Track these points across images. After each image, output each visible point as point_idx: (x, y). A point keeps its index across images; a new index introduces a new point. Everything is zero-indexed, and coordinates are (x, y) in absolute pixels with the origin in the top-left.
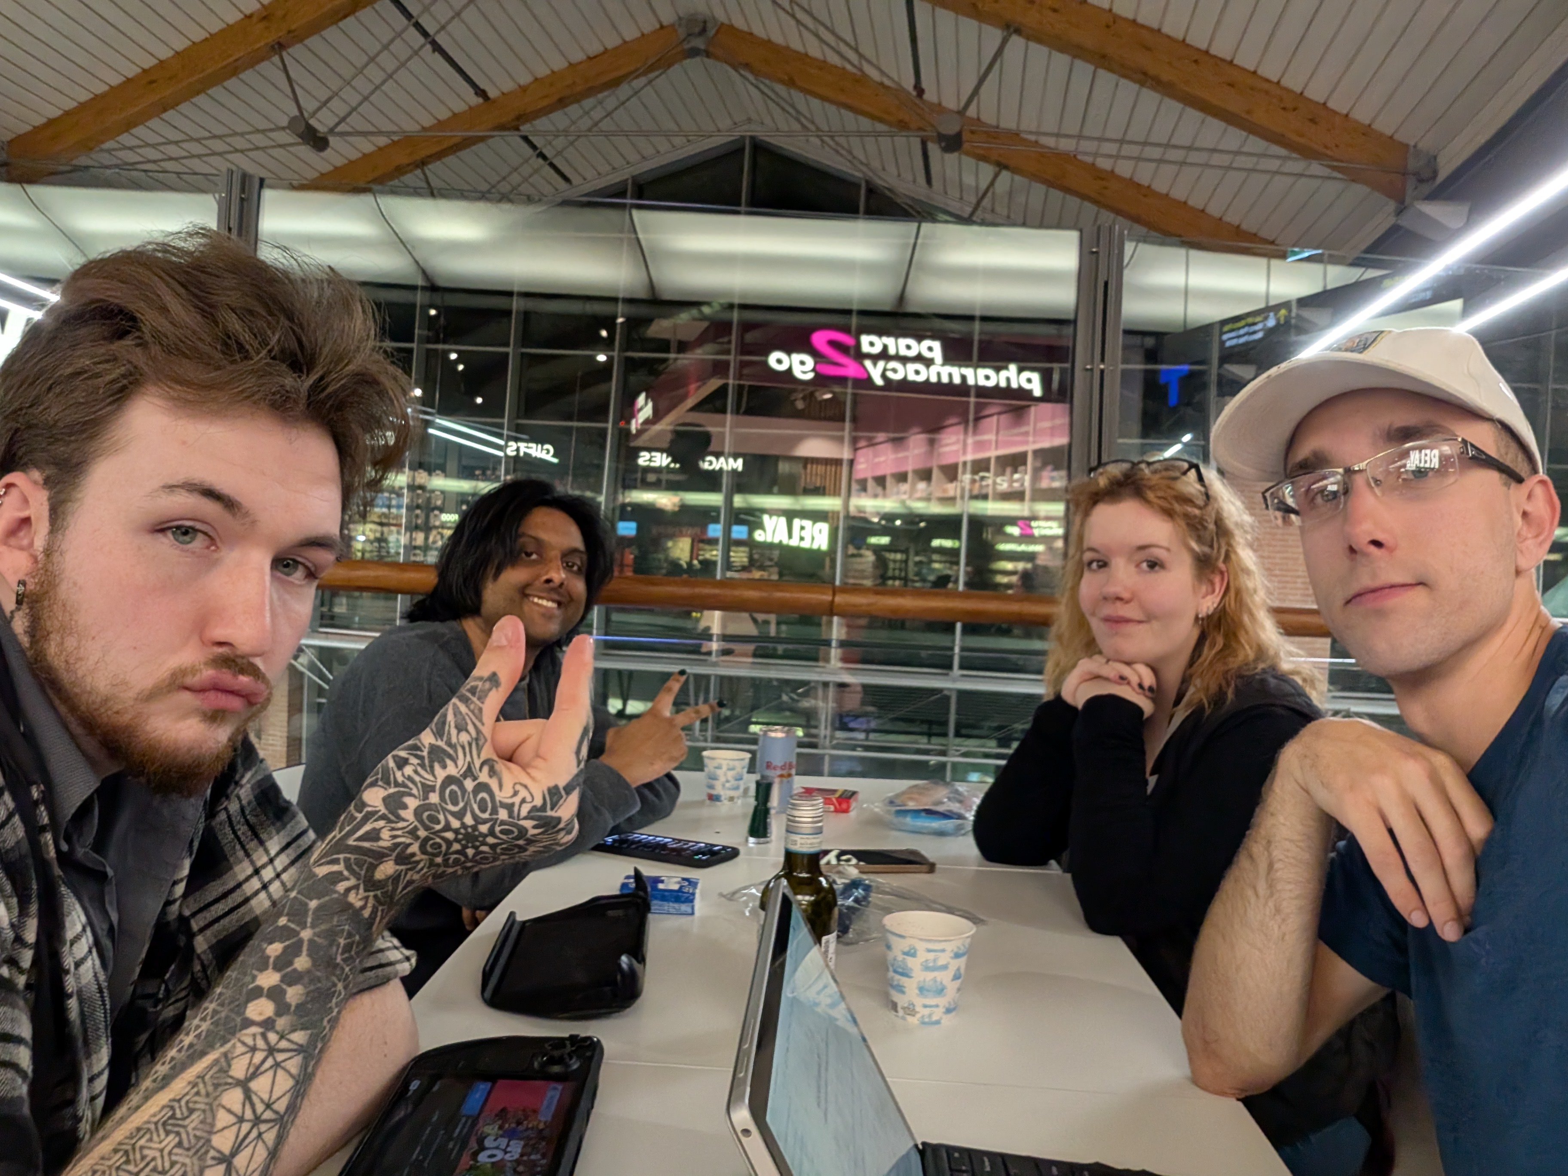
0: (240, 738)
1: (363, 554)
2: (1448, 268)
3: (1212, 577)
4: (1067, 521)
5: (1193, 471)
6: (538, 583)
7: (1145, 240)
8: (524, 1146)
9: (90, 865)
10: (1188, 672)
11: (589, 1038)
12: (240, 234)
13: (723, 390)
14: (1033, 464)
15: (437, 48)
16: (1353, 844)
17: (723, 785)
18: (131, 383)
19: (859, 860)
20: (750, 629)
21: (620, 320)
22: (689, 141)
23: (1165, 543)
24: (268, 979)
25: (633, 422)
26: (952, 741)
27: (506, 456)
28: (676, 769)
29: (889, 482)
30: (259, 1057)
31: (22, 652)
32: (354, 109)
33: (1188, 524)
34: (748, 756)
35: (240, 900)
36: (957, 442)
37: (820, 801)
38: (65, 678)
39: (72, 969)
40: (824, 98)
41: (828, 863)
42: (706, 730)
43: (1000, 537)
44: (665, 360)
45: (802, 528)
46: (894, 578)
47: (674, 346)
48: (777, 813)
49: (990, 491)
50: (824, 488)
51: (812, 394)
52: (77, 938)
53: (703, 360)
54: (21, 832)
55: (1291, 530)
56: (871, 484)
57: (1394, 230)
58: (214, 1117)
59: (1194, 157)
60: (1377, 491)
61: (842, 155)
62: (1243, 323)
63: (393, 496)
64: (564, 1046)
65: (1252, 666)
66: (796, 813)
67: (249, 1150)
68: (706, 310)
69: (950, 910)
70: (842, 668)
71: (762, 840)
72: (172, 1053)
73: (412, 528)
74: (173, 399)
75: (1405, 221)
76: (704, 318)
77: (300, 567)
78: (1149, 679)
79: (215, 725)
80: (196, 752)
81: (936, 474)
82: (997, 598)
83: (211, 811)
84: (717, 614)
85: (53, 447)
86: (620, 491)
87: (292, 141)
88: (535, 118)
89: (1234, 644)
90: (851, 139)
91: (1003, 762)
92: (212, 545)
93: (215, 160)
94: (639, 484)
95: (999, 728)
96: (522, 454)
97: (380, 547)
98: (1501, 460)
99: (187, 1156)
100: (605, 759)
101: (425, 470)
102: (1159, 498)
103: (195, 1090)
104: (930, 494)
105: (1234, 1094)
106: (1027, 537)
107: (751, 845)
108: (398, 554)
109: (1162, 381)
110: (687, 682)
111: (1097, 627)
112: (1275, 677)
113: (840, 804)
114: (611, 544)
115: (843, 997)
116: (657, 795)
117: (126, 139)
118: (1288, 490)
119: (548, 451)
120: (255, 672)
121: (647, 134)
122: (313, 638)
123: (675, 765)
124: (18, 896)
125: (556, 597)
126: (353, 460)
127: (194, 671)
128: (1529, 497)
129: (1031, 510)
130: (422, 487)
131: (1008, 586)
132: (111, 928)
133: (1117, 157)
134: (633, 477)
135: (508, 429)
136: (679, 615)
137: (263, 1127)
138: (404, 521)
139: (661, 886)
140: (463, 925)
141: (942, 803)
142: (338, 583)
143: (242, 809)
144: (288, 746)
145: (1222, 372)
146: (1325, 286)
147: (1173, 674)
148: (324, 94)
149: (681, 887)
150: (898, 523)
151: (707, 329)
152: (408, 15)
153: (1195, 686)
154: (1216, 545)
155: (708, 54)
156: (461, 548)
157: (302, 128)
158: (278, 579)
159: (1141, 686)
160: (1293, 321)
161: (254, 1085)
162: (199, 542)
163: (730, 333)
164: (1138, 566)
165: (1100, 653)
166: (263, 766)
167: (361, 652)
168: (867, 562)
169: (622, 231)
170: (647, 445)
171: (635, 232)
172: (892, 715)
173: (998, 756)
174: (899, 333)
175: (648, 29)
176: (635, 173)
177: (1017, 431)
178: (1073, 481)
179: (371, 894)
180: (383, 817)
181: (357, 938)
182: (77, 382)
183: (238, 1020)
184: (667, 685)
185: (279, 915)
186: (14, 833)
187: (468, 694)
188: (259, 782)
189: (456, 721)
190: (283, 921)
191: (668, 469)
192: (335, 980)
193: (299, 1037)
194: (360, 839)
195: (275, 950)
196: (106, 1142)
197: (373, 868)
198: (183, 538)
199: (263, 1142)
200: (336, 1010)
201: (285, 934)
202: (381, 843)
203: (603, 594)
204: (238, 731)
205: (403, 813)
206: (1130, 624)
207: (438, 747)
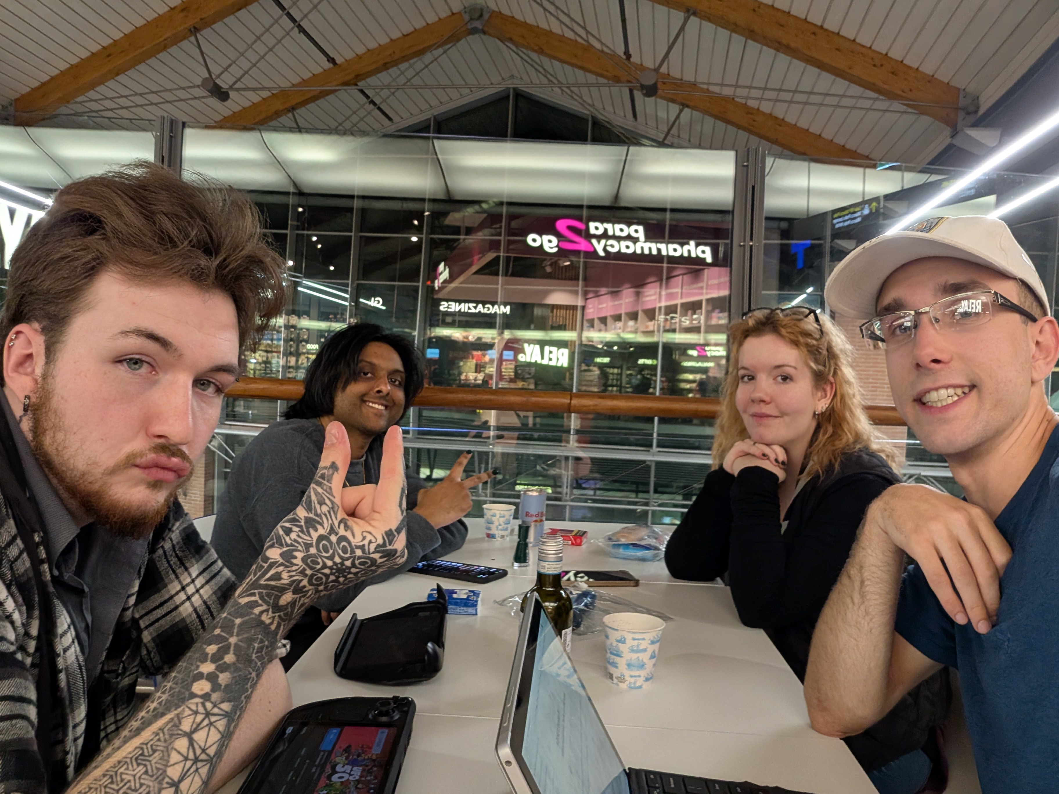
0: (172, 499)
1: (255, 372)
2: (985, 174)
3: (825, 387)
4: (728, 345)
5: (812, 314)
6: (373, 393)
7: (781, 156)
8: (362, 772)
9: (73, 584)
10: (809, 450)
11: (406, 698)
13: (497, 259)
14: (706, 307)
15: (302, 30)
16: (918, 568)
17: (497, 528)
18: (99, 264)
19: (589, 577)
20: (515, 422)
21: (427, 213)
22: (471, 91)
23: (793, 364)
24: (208, 668)
25: (436, 281)
26: (653, 496)
28: (465, 516)
29: (609, 321)
30: (199, 718)
31: (27, 442)
32: (246, 72)
33: (808, 351)
34: (513, 507)
35: (172, 607)
36: (655, 294)
37: (562, 538)
38: (56, 460)
39: (62, 653)
40: (562, 61)
41: (569, 579)
42: (486, 489)
43: (683, 358)
44: (458, 240)
45: (551, 352)
46: (612, 386)
47: (463, 230)
48: (534, 546)
49: (677, 326)
50: (565, 325)
51: (556, 262)
52: (65, 633)
53: (483, 240)
54: (28, 564)
55: (880, 352)
56: (596, 322)
57: (950, 147)
58: (169, 756)
59: (813, 99)
60: (936, 325)
61: (576, 100)
62: (847, 212)
63: (275, 332)
64: (389, 704)
65: (852, 446)
66: (545, 548)
67: (190, 778)
68: (485, 206)
69: (649, 612)
70: (577, 447)
71: (523, 564)
72: (143, 714)
73: (288, 354)
74: (127, 274)
75: (957, 141)
76: (484, 211)
77: (212, 385)
78: (782, 456)
79: (156, 490)
80: (143, 509)
81: (640, 315)
82: (682, 400)
83: (152, 549)
84: (493, 412)
85: (46, 307)
86: (428, 328)
87: (205, 95)
88: (368, 77)
89: (840, 432)
90: (581, 89)
91: (686, 510)
92: (155, 371)
93: (152, 109)
94: (440, 324)
95: (685, 487)
97: (266, 367)
98: (1022, 306)
99: (151, 780)
100: (416, 510)
101: (296, 315)
102: (790, 333)
103: (157, 737)
104: (637, 329)
105: (837, 736)
106: (703, 357)
107: (515, 568)
108: (278, 372)
109: (793, 251)
110: (473, 457)
111: (747, 420)
112: (867, 454)
113: (575, 539)
114: (422, 366)
115: (575, 671)
116: (452, 533)
117: (92, 94)
118: (877, 325)
119: (379, 302)
120: (182, 455)
121: (444, 87)
122: (222, 428)
123: (464, 514)
124: (26, 605)
125: (384, 402)
126: (246, 313)
127: (142, 455)
128: (1041, 332)
129: (705, 339)
130: (294, 327)
131: (690, 391)
132: (87, 626)
133: (761, 99)
134: (437, 318)
135: (352, 287)
136: (468, 412)
137: (200, 764)
138: (282, 349)
139: (455, 596)
140: (323, 622)
141: (643, 539)
142: (238, 393)
143: (173, 546)
144: (205, 501)
145: (833, 245)
146: (903, 187)
147: (799, 452)
148: (226, 63)
149: (468, 597)
150: (615, 348)
151: (485, 219)
152: (282, 7)
153: (813, 460)
154: (827, 365)
155: (484, 33)
157: (211, 85)
158: (197, 393)
159: (776, 461)
160: (882, 211)
161: (196, 736)
162: (144, 369)
163: (501, 221)
164: (775, 379)
165: (750, 438)
166: (187, 518)
167: (256, 437)
168: (594, 375)
169: (427, 153)
170: (446, 297)
171: (436, 154)
172: (611, 479)
173: (683, 506)
174: (614, 221)
175: (443, 15)
176: (435, 114)
177: (695, 286)
178: (733, 322)
179: (277, 614)
180: (282, 565)
181: (266, 643)
182: (63, 263)
183: (187, 693)
184: (459, 460)
185: (215, 628)
186: (24, 564)
187: (320, 480)
188: (184, 529)
189: (317, 500)
190: (217, 631)
191: (460, 313)
192: (251, 670)
193: (226, 706)
194: (268, 580)
195: (213, 650)
196: (99, 769)
197: (278, 598)
198: (134, 366)
199: (199, 774)
200: (250, 690)
201: (219, 639)
202: (283, 582)
203: (417, 399)
204: (171, 495)
205: (294, 561)
206: (770, 418)
207: (310, 518)
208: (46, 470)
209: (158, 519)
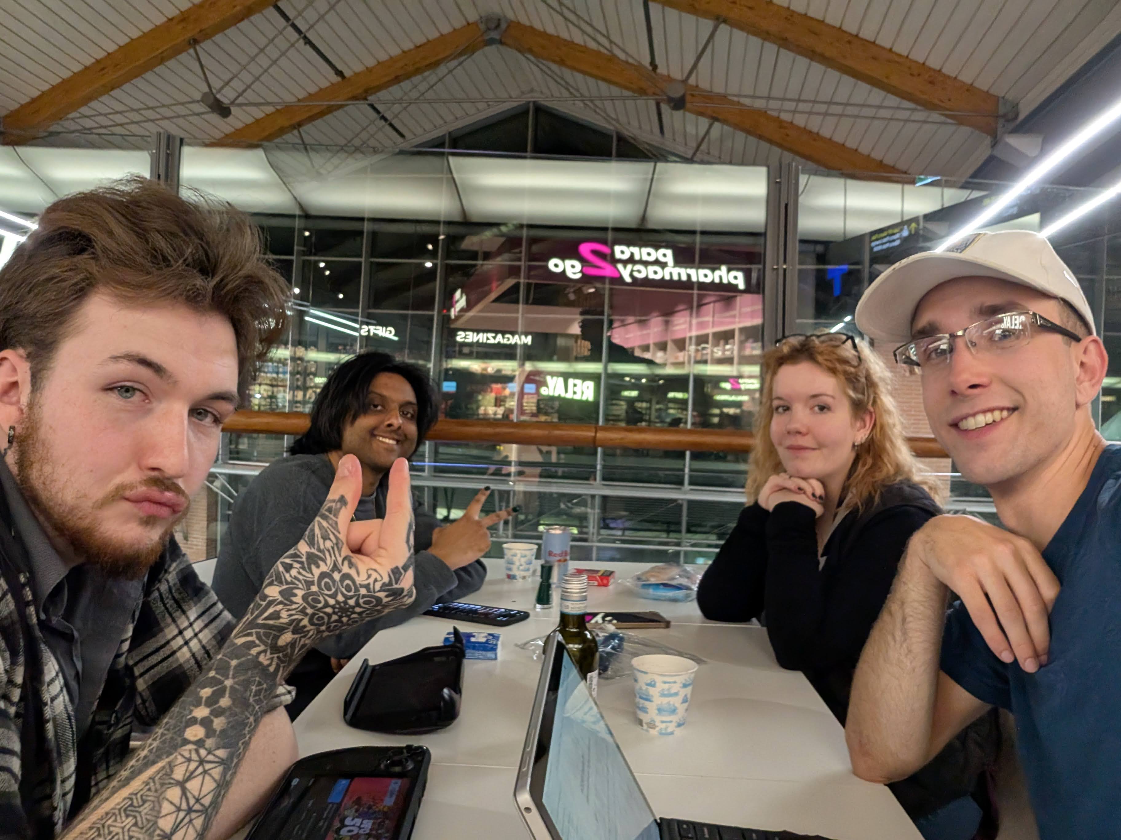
0: (167, 539)
1: (259, 407)
2: (1028, 188)
3: (864, 416)
4: (762, 378)
5: (850, 341)
6: (383, 427)
7: (814, 173)
8: (373, 825)
9: (61, 629)
10: (846, 484)
11: (421, 747)
12: (166, 179)
13: (516, 286)
14: (739, 338)
15: (308, 42)
16: (962, 605)
17: (518, 568)
18: (88, 285)
19: (618, 621)
20: (538, 458)
21: (442, 237)
22: (489, 105)
23: (830, 393)
24: (202, 712)
25: (453, 310)
26: (685, 536)
27: (360, 335)
28: (485, 556)
30: (193, 765)
32: (249, 87)
33: (846, 379)
34: (536, 547)
35: (168, 653)
36: (685, 322)
37: (585, 577)
38: (43, 495)
39: (49, 702)
40: (585, 73)
41: (595, 622)
42: (508, 530)
43: (716, 391)
44: (474, 266)
45: (575, 385)
46: (641, 421)
47: (480, 256)
48: (557, 587)
49: (709, 357)
51: (580, 289)
52: (52, 681)
53: (503, 265)
54: (12, 606)
55: (913, 378)
57: (991, 159)
58: (160, 807)
59: (850, 110)
60: (973, 350)
61: (599, 114)
62: (885, 234)
63: (280, 365)
64: (403, 753)
65: (892, 479)
66: (568, 586)
67: (183, 831)
68: (503, 229)
69: (681, 654)
70: (604, 485)
71: (546, 606)
72: (133, 762)
73: (294, 388)
74: (117, 296)
75: (998, 152)
76: (502, 235)
77: (209, 415)
78: (819, 490)
79: (149, 527)
80: (136, 546)
81: (670, 346)
83: (147, 591)
84: (514, 446)
85: (33, 332)
86: (444, 359)
87: (205, 111)
88: (379, 90)
89: (880, 464)
90: (605, 102)
92: (147, 399)
93: (149, 125)
94: (457, 355)
95: (719, 526)
96: (371, 334)
97: (271, 402)
98: (1064, 326)
99: (140, 833)
100: (432, 551)
101: (303, 346)
102: (826, 360)
103: (148, 787)
104: (665, 360)
105: (881, 782)
106: (735, 390)
107: (538, 610)
108: (284, 407)
109: (829, 277)
111: (782, 452)
112: (909, 486)
113: (602, 580)
114: (435, 398)
115: (602, 717)
116: (469, 574)
117: (84, 110)
118: (912, 349)
119: (391, 332)
120: (177, 490)
121: (459, 102)
122: (224, 468)
123: (482, 554)
124: (10, 651)
125: (396, 437)
126: (246, 338)
127: (132, 487)
128: (1085, 352)
129: (739, 371)
130: (301, 359)
132: (77, 673)
133: (794, 112)
134: (454, 349)
135: (362, 317)
136: (487, 448)
137: (194, 815)
138: (288, 383)
139: (473, 639)
141: (673, 579)
142: (240, 427)
143: (170, 589)
144: (208, 545)
145: (872, 270)
146: (943, 205)
147: (836, 487)
148: (227, 76)
149: (487, 640)
150: (644, 381)
151: (503, 244)
152: (287, 19)
153: (852, 493)
154: (866, 393)
155: (501, 43)
156: (327, 402)
157: (211, 100)
158: (194, 423)
159: (814, 495)
160: (921, 232)
161: (189, 785)
162: (137, 397)
163: (521, 246)
164: (812, 408)
165: (785, 471)
166: (185, 559)
167: (257, 477)
168: (622, 409)
169: (442, 173)
170: (463, 327)
171: (451, 172)
172: (640, 519)
173: (716, 546)
174: (641, 244)
175: (458, 25)
176: (451, 130)
177: (727, 314)
178: (766, 350)
179: (276, 655)
180: (281, 603)
181: (265, 686)
182: (50, 285)
183: (179, 740)
184: (477, 497)
185: (210, 669)
186: (7, 606)
187: (327, 513)
188: (182, 570)
189: (321, 534)
190: (212, 674)
191: (478, 344)
192: (249, 716)
193: (221, 753)
194: (266, 619)
195: (207, 693)
196: (84, 822)
197: (277, 638)
198: (125, 394)
199: (193, 826)
200: (248, 736)
201: (213, 682)
202: (282, 621)
203: (431, 433)
204: (165, 533)
205: (294, 599)
206: (807, 451)
207: (312, 553)
208: (33, 507)
209: (153, 559)
